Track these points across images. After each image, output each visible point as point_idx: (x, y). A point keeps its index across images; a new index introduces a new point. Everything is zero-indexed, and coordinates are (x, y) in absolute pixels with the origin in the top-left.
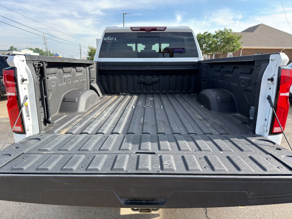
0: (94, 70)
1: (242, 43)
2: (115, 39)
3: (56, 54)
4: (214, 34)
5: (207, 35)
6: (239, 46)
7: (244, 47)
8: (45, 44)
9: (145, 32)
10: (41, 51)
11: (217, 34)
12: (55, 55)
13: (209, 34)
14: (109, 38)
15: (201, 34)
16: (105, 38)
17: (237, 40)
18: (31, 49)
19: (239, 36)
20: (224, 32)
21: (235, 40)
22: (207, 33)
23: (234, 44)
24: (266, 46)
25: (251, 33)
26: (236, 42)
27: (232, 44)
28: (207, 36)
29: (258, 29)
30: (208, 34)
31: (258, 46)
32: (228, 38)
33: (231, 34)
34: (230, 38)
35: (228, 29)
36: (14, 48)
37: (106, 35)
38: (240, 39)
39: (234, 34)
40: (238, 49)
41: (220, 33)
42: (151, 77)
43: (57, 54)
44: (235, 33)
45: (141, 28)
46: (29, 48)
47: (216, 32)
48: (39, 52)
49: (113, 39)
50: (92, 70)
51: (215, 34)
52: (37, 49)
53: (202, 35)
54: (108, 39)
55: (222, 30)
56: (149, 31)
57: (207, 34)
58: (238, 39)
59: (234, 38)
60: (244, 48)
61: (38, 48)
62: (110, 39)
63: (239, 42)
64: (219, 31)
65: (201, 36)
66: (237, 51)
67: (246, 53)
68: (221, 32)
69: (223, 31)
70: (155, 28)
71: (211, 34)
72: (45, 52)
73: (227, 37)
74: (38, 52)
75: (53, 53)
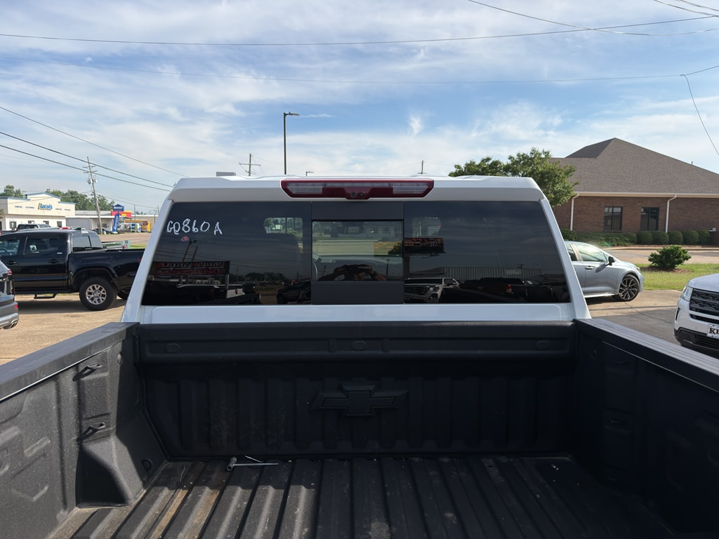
0: (103, 379)
1: (575, 184)
2: (218, 229)
3: (118, 205)
4: (505, 164)
5: (490, 165)
6: (569, 192)
7: (578, 193)
8: (92, 182)
9: (344, 199)
10: (83, 197)
11: (513, 164)
12: (115, 208)
13: (496, 163)
14: (191, 225)
15: (474, 163)
16: (171, 226)
17: (563, 177)
18: (56, 194)
19: (568, 168)
20: (531, 159)
21: (559, 177)
22: (488, 159)
23: (558, 187)
24: (631, 191)
25: (592, 159)
26: (562, 181)
27: (553, 186)
28: (490, 169)
29: (606, 149)
30: (493, 162)
31: (613, 191)
32: (541, 173)
33: (548, 164)
34: (547, 173)
35: (540, 151)
36: (15, 190)
37: (178, 211)
38: (570, 174)
39: (556, 163)
40: (566, 199)
41: (521, 161)
42: (371, 387)
43: (120, 206)
44: (558, 161)
45: (329, 185)
46: (51, 190)
47: (511, 158)
48: (78, 199)
49: (205, 226)
50: (90, 381)
51: (510, 162)
52: (72, 193)
53: (477, 166)
54: (186, 229)
55: (525, 153)
56: (359, 197)
57: (490, 162)
58: (567, 174)
59: (558, 173)
60: (578, 195)
61: (74, 190)
62: (194, 229)
63: (568, 181)
64: (518, 155)
65: (476, 168)
66: (565, 203)
67: (585, 207)
68: (524, 157)
69: (529, 155)
70: (386, 185)
71: (500, 163)
72: (92, 201)
73: (540, 169)
74: (74, 199)
75: (113, 202)
